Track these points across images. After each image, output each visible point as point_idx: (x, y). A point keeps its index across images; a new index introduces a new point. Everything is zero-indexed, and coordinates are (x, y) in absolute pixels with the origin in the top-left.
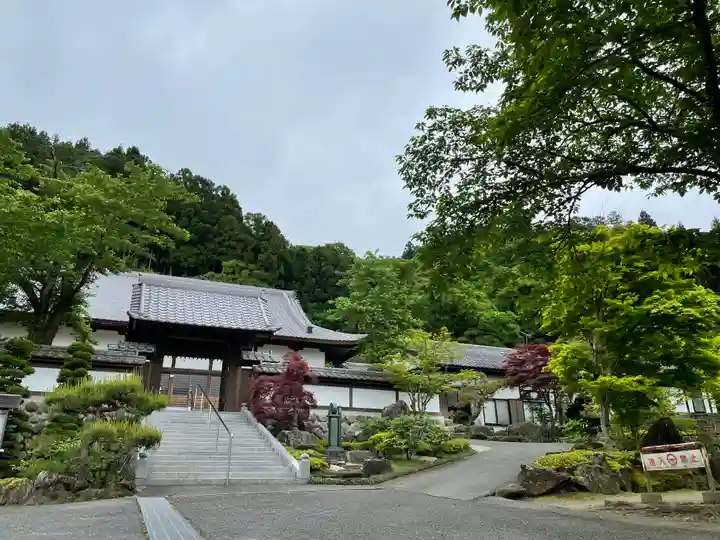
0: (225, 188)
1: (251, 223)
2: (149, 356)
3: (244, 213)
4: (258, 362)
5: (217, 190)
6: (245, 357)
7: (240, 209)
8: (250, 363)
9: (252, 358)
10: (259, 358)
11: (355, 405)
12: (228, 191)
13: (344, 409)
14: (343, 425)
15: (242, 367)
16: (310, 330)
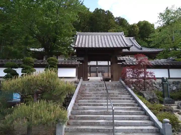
2: (81, 61)
4: (124, 61)
6: (118, 59)
8: (121, 61)
9: (121, 59)
10: (125, 59)
11: (171, 77)
15: (118, 63)
16: (141, 49)
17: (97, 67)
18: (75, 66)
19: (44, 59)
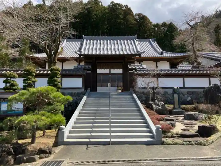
0: (126, 5)
1: (137, 17)
3: (134, 14)
4: (135, 69)
5: (123, 7)
7: (132, 12)
8: (132, 70)
9: (133, 67)
11: (186, 86)
12: (128, 7)
13: (181, 88)
14: (181, 95)
15: (130, 72)
16: (162, 54)
17: (110, 76)
18: (82, 76)
19: (47, 68)
